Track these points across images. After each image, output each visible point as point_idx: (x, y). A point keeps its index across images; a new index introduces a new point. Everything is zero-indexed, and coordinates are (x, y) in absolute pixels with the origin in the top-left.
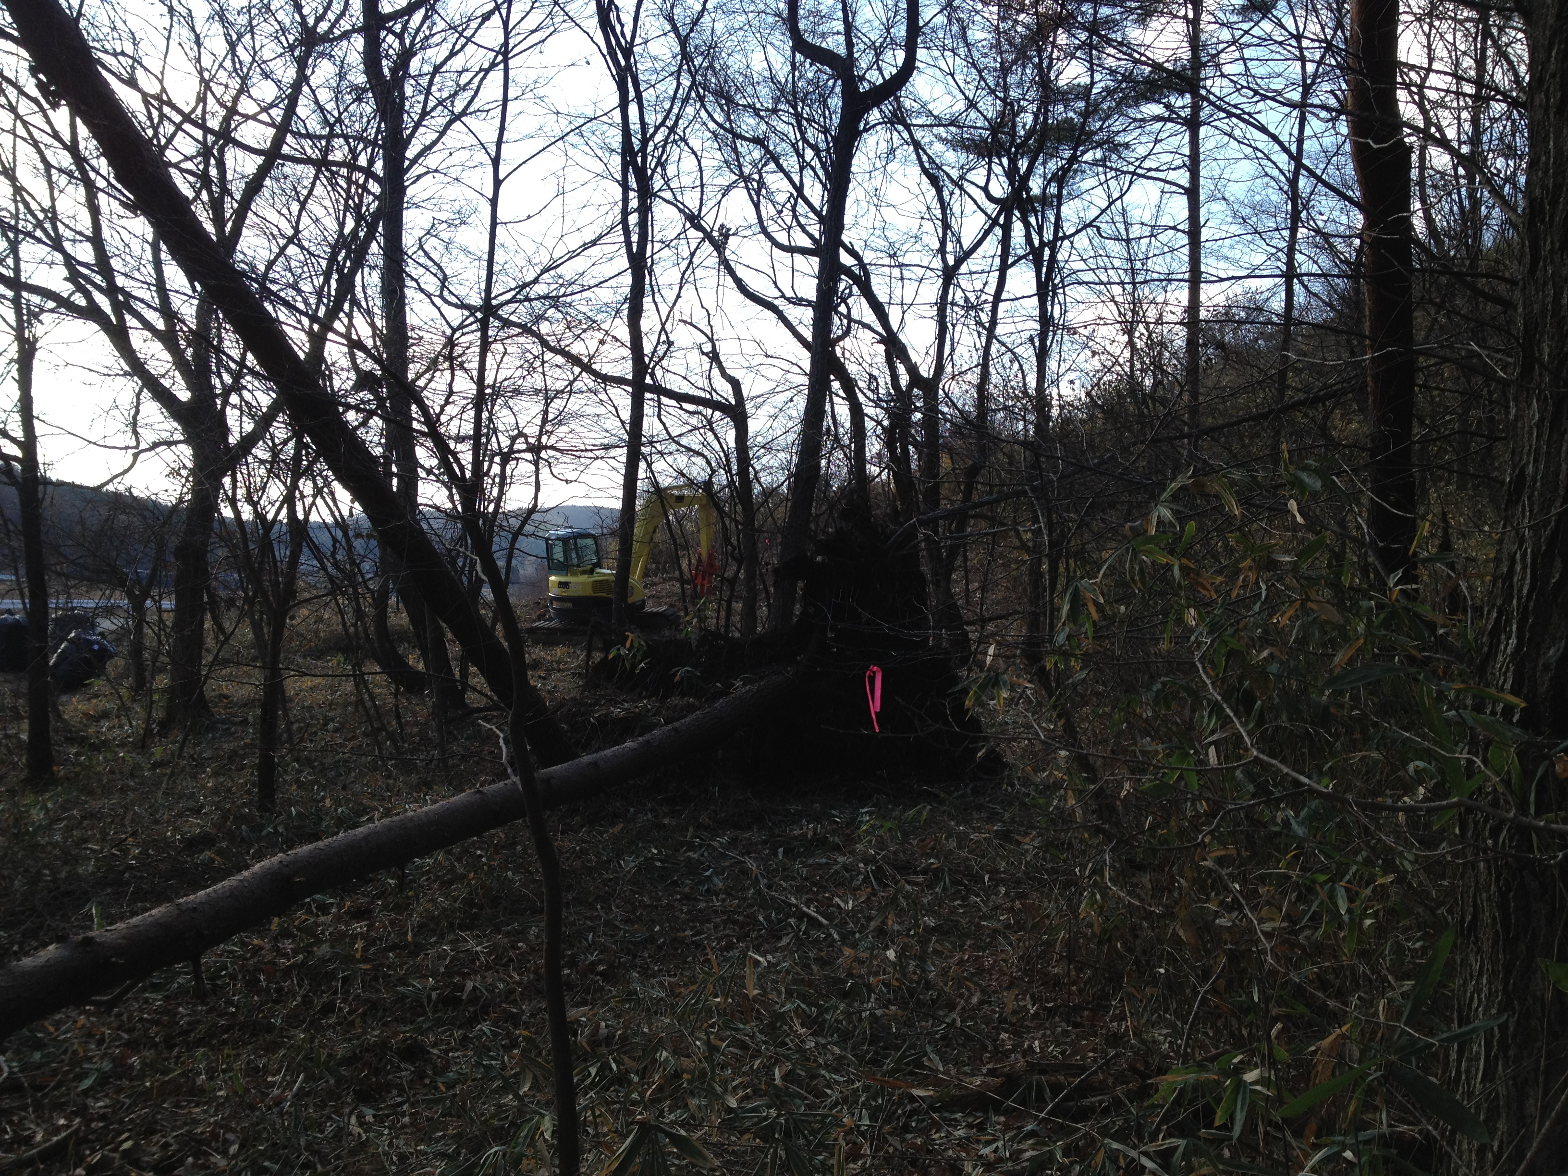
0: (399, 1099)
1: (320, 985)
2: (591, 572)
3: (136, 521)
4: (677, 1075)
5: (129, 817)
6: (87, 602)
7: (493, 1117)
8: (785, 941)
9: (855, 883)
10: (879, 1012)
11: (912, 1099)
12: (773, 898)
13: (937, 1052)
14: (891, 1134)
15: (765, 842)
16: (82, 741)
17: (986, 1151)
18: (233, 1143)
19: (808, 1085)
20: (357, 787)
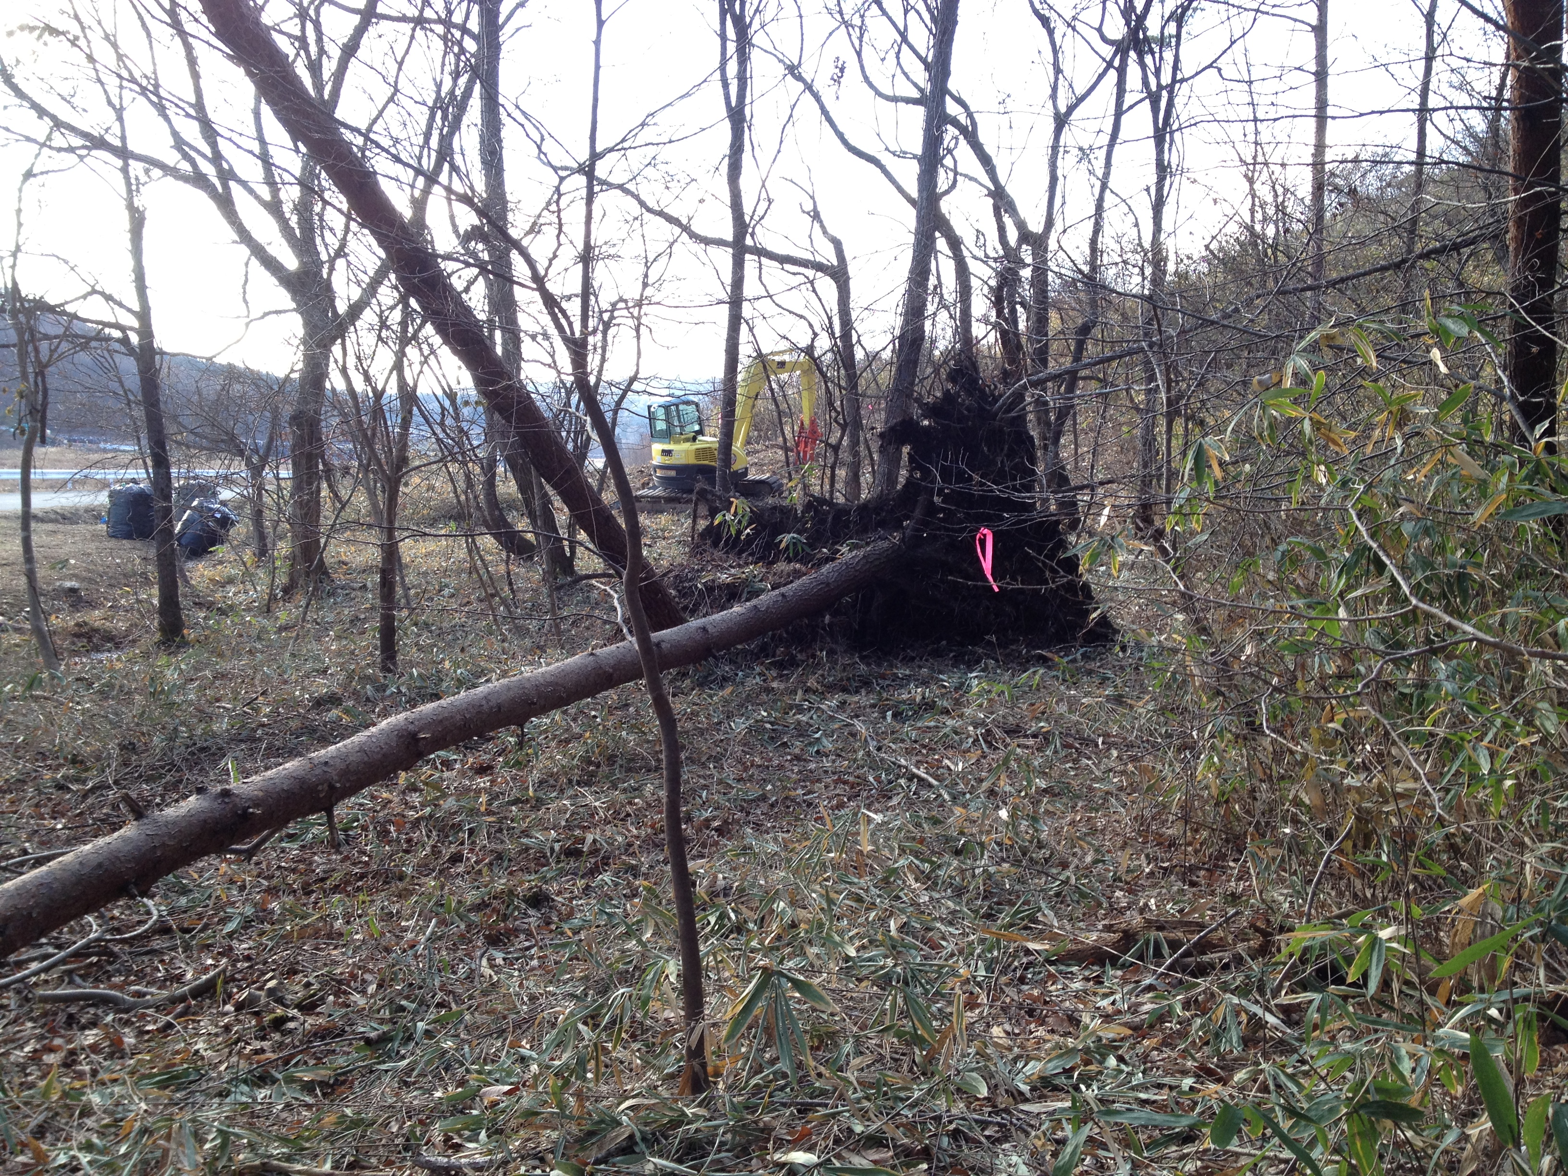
0: (527, 944)
1: (447, 836)
2: (694, 439)
3: (251, 391)
4: (794, 925)
5: (259, 677)
6: (208, 471)
7: (617, 962)
8: (894, 802)
9: (965, 746)
10: (992, 869)
11: (1028, 952)
12: (882, 760)
13: (1052, 908)
14: (1007, 985)
15: (873, 706)
16: (210, 606)
17: (1104, 1003)
18: (371, 983)
19: (924, 937)
20: (474, 651)
